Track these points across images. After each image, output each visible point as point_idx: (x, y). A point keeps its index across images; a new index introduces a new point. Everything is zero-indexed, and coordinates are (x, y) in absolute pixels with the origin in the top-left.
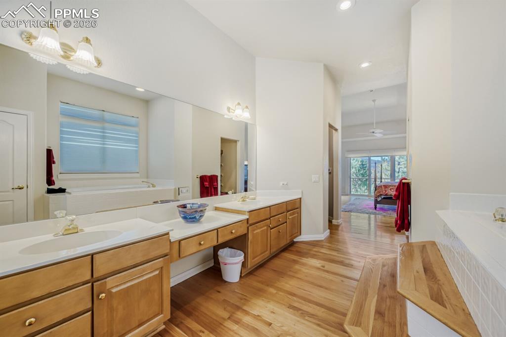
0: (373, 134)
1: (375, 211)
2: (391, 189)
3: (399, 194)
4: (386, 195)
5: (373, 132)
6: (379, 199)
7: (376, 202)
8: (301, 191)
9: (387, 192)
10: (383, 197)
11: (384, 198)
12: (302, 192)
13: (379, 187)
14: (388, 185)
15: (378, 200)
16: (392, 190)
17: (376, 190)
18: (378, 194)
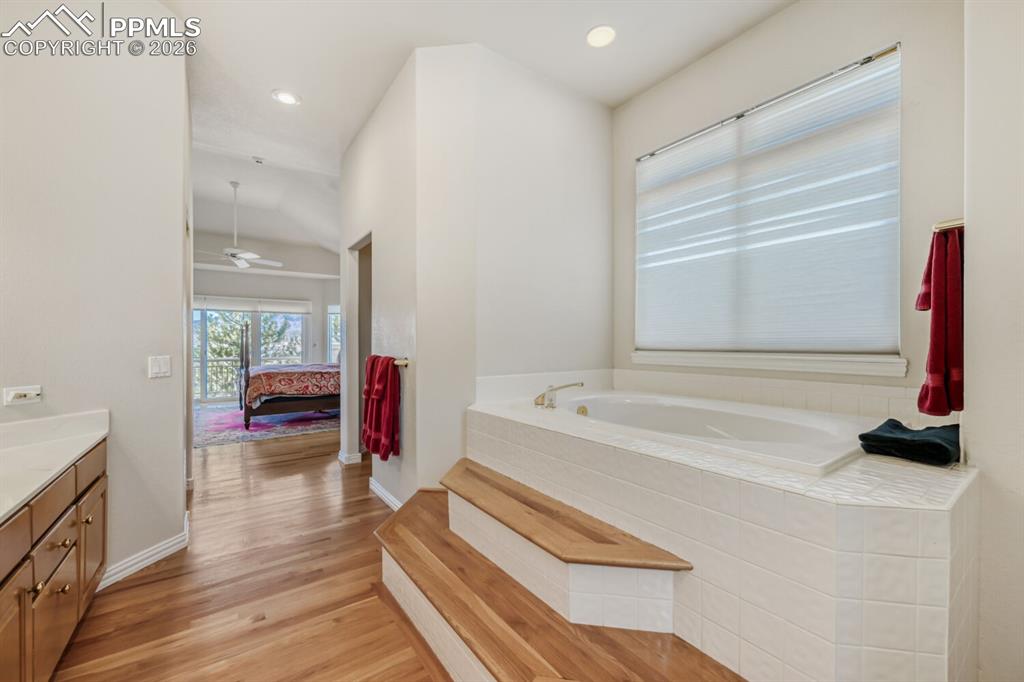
0: (233, 259)
1: (247, 433)
2: (280, 381)
3: (385, 387)
4: (272, 394)
5: (233, 256)
6: (256, 405)
7: (249, 412)
8: (106, 411)
9: (273, 388)
10: (264, 399)
11: (266, 401)
12: (110, 414)
13: (253, 378)
14: (273, 373)
15: (254, 408)
16: (283, 383)
17: (247, 386)
18: (255, 394)
